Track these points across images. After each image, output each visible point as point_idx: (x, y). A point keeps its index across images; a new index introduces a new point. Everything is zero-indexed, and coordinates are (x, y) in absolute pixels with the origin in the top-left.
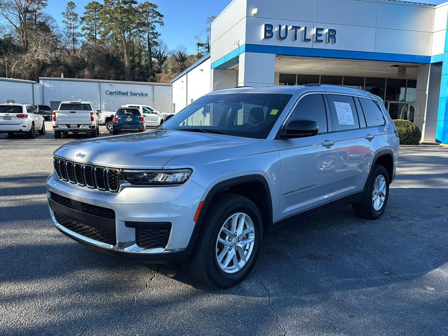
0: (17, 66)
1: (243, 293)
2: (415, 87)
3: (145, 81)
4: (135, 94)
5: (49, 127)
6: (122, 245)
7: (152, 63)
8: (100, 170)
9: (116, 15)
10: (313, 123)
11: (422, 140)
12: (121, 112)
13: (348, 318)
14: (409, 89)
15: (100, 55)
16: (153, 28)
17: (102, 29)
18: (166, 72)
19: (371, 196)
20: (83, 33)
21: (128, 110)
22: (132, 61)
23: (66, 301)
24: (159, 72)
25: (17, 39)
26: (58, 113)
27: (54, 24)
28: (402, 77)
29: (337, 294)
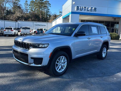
0: (12, 17)
1: (63, 78)
2: (118, 24)
3: (45, 22)
4: (42, 25)
5: (19, 34)
6: (30, 64)
7: (47, 17)
8: (25, 43)
9: (38, 4)
10: (84, 32)
11: (120, 39)
12: (38, 30)
13: (90, 85)
14: (117, 25)
15: (34, 15)
16: (48, 8)
17: (34, 8)
18: (51, 20)
19: (102, 53)
20: (29, 9)
21: (40, 29)
22: (42, 16)
23: (15, 78)
24: (49, 19)
25: (12, 10)
26: (21, 30)
27: (22, 7)
28: (115, 21)
29: (88, 79)
